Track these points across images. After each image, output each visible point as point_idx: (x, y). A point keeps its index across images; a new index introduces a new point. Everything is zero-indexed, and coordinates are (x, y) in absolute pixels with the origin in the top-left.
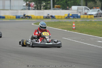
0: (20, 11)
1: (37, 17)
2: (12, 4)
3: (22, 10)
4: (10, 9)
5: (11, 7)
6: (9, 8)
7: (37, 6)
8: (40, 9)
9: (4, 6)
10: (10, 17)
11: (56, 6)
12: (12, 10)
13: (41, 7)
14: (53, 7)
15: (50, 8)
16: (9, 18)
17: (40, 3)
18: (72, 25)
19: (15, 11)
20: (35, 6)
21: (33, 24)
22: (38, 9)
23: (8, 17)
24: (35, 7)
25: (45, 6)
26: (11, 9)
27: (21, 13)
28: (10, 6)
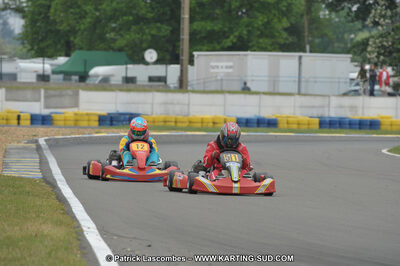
0: (335, 101)
3: (345, 94)
4: (299, 94)
5: (303, 85)
9: (274, 79)
10: (299, 124)
12: (305, 95)
16: (295, 126)
19: (318, 101)
21: (384, 151)
23: (288, 123)
24: (396, 87)
26: (303, 91)
27: (341, 107)
28: (296, 79)
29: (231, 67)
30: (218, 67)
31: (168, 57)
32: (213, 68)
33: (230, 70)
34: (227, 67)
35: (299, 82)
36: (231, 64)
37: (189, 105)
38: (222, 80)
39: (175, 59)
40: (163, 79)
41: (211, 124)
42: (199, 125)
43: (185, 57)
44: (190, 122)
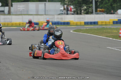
0: (56, 17)
1: (77, 23)
2: (47, 9)
3: (59, 14)
4: (45, 15)
6: (43, 13)
7: (77, 10)
8: (81, 14)
9: (37, 10)
11: (98, 9)
12: (47, 15)
13: (81, 11)
14: (96, 11)
15: (92, 13)
17: (81, 7)
18: (119, 32)
19: (51, 17)
20: (75, 9)
21: (71, 31)
22: (77, 14)
23: (42, 24)
24: (74, 12)
25: (86, 10)
26: (46, 14)
27: (58, 18)
28: (44, 10)
29: (24, 7)
30: (20, 7)
31: (5, 4)
32: (19, 7)
33: (24, 8)
34: (23, 7)
35: (45, 11)
36: (24, 6)
37: (11, 19)
38: (21, 11)
39: (7, 5)
40: (3, 11)
41: (18, 25)
42: (15, 25)
43: (10, 4)
44: (12, 24)
